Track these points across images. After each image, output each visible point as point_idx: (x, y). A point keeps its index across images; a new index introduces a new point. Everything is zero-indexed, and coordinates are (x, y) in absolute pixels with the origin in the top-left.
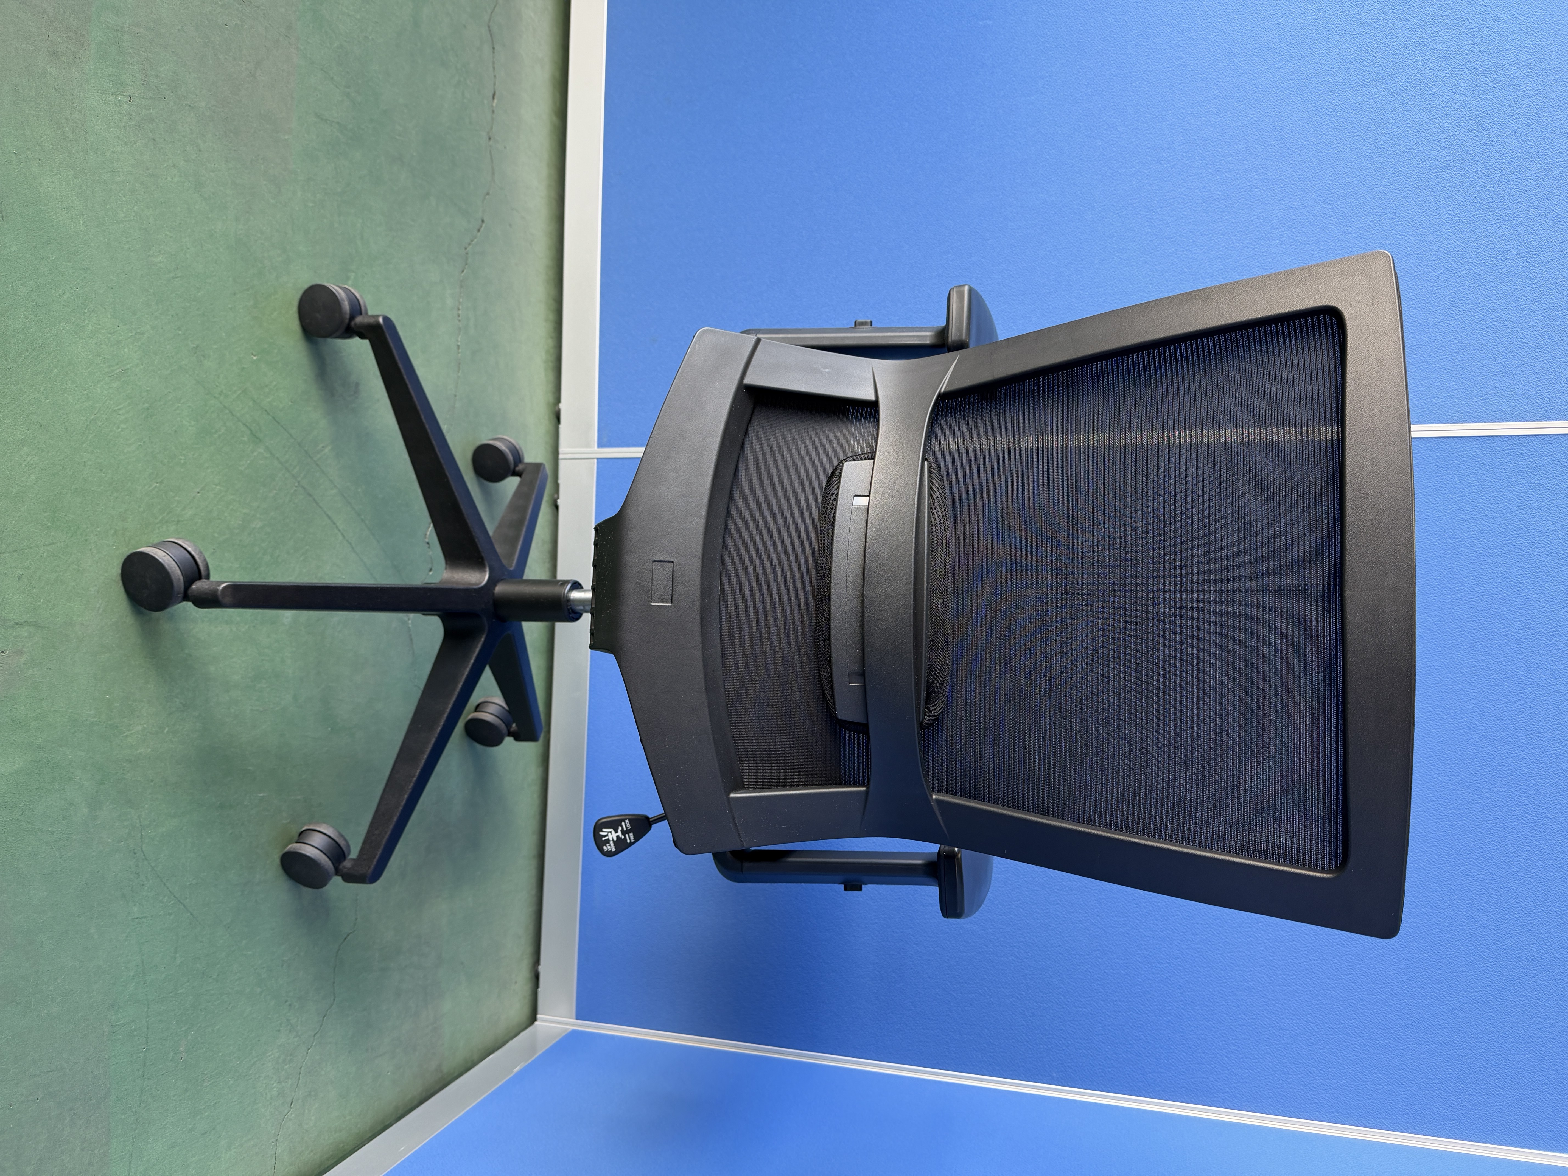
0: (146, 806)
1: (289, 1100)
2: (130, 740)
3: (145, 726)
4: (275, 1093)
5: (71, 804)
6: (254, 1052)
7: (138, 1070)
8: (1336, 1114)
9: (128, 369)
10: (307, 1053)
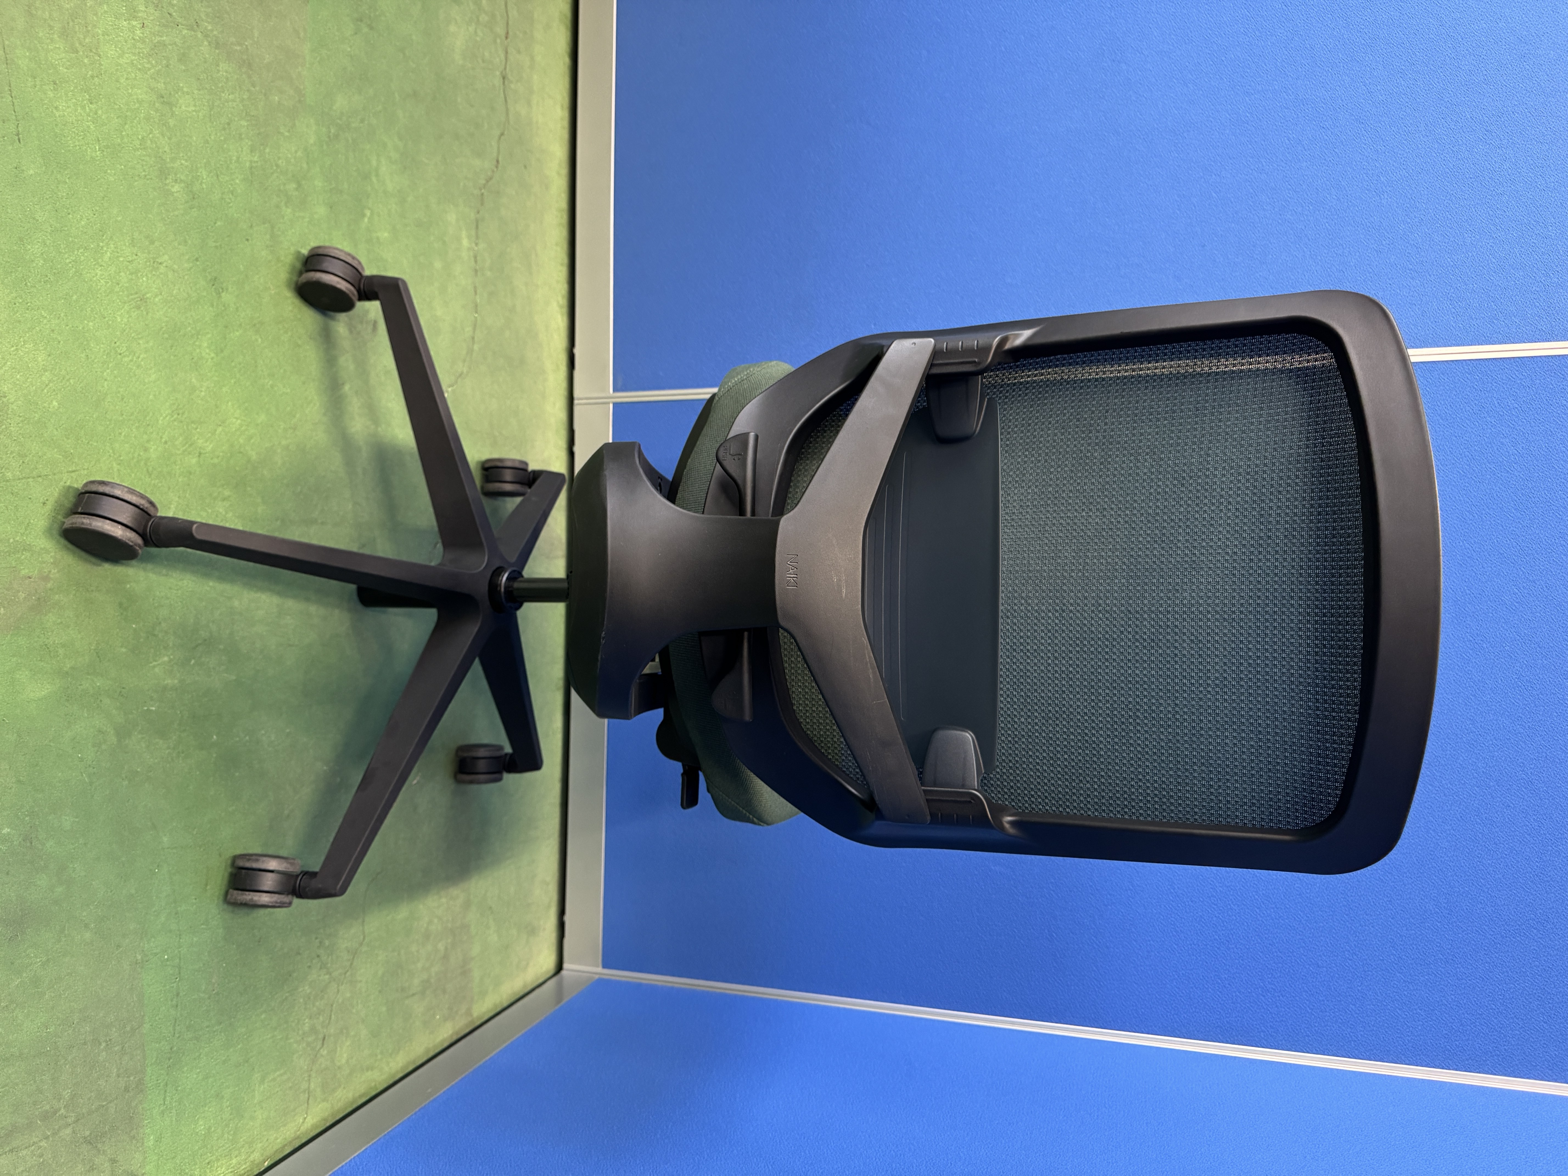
0: (174, 737)
1: (321, 1036)
2: (157, 670)
3: (172, 657)
4: (306, 1028)
5: (100, 731)
6: (285, 987)
7: (172, 1001)
8: (1375, 1051)
9: (147, 298)
10: (338, 991)
